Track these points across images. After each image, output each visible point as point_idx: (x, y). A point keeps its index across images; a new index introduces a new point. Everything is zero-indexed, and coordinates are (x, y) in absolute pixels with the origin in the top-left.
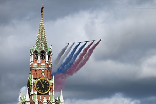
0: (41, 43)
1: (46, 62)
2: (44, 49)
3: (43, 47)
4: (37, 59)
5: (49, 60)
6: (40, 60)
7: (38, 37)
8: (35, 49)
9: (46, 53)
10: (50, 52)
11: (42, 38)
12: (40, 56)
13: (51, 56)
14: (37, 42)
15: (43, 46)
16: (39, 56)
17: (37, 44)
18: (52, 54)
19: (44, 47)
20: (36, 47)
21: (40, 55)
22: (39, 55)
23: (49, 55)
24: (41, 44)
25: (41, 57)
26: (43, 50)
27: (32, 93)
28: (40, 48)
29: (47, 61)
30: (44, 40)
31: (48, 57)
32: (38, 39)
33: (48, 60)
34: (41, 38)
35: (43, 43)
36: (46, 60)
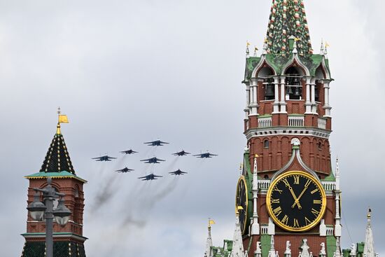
0: (287, 34)
1: (308, 108)
2: (296, 58)
3: (295, 51)
4: (273, 97)
5: (316, 99)
6: (283, 102)
7: (274, 10)
8: (263, 59)
9: (308, 74)
10: (322, 70)
11: (290, 16)
12: (283, 87)
13: (325, 85)
14: (272, 30)
15: (295, 46)
16: (280, 85)
17: (272, 40)
18: (328, 78)
19: (298, 49)
20: (269, 50)
21: (283, 81)
22: (280, 80)
23: (316, 82)
24: (288, 40)
25: (286, 88)
26: (295, 62)
27: (255, 229)
28: (283, 54)
29: (312, 106)
30: (298, 22)
31: (313, 88)
32: (273, 18)
33: (314, 102)
34: (285, 16)
35: (292, 37)
36: (308, 102)
